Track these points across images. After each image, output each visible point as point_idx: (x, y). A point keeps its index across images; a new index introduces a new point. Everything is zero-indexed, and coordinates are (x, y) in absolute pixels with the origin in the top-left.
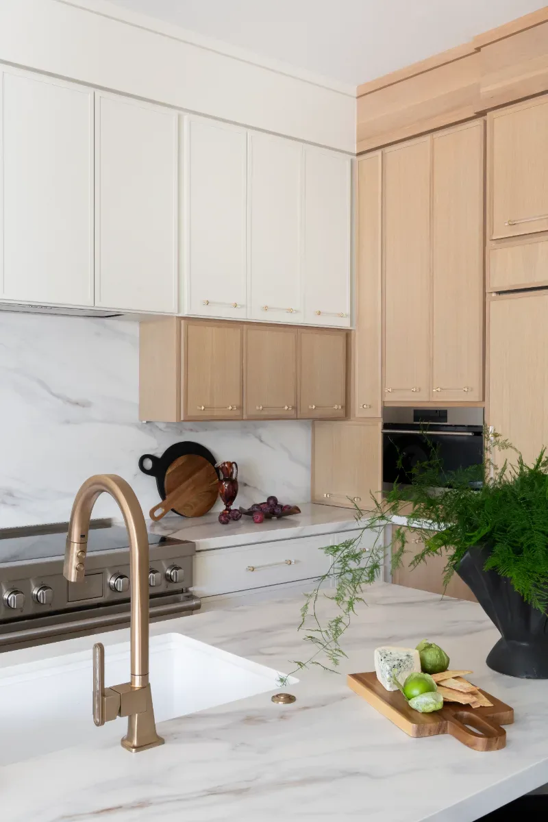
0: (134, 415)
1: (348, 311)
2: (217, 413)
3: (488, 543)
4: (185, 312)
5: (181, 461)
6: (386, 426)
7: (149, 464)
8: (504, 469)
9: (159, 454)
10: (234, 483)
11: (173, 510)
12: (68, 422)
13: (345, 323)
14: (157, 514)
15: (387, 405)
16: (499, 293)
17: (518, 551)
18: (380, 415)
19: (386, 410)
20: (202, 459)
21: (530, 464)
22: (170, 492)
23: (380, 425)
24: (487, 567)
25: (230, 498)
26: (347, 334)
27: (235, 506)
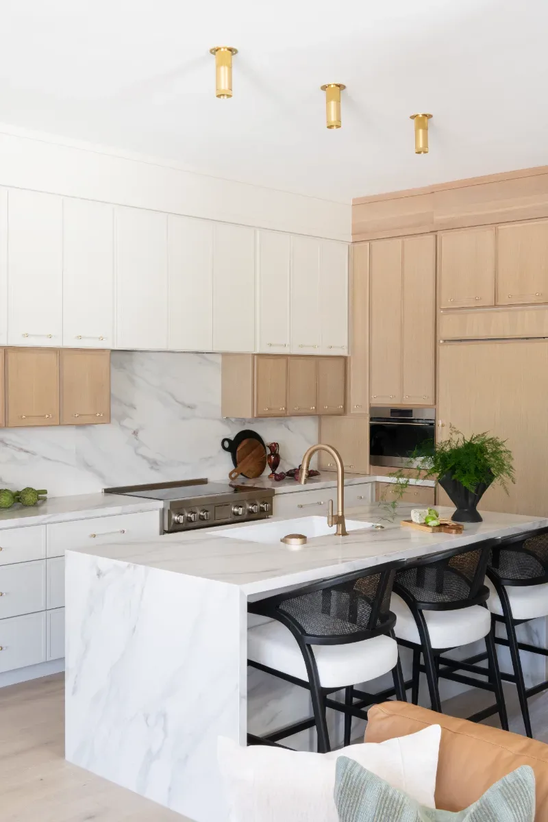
0: (218, 413)
1: (346, 344)
2: (273, 412)
3: (453, 470)
4: (258, 351)
5: (245, 442)
6: (371, 419)
7: (227, 444)
8: (458, 442)
9: (232, 437)
10: (277, 457)
11: (241, 474)
12: (184, 419)
13: (344, 353)
14: (233, 476)
15: (372, 406)
16: (445, 341)
17: (465, 472)
18: (368, 412)
19: (372, 409)
20: (257, 441)
21: (468, 439)
22: (239, 462)
23: (368, 418)
24: (453, 478)
25: (274, 466)
26: (345, 358)
27: (278, 472)
